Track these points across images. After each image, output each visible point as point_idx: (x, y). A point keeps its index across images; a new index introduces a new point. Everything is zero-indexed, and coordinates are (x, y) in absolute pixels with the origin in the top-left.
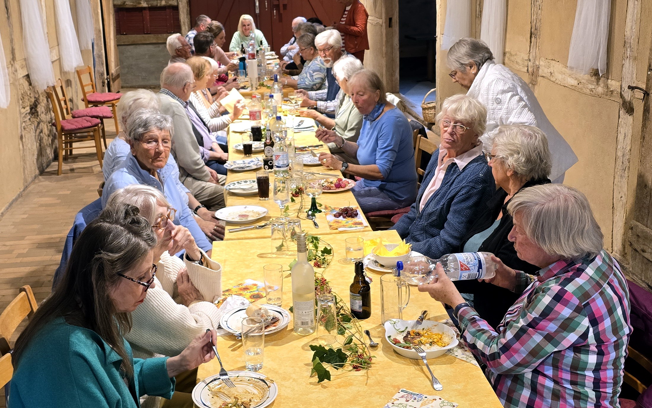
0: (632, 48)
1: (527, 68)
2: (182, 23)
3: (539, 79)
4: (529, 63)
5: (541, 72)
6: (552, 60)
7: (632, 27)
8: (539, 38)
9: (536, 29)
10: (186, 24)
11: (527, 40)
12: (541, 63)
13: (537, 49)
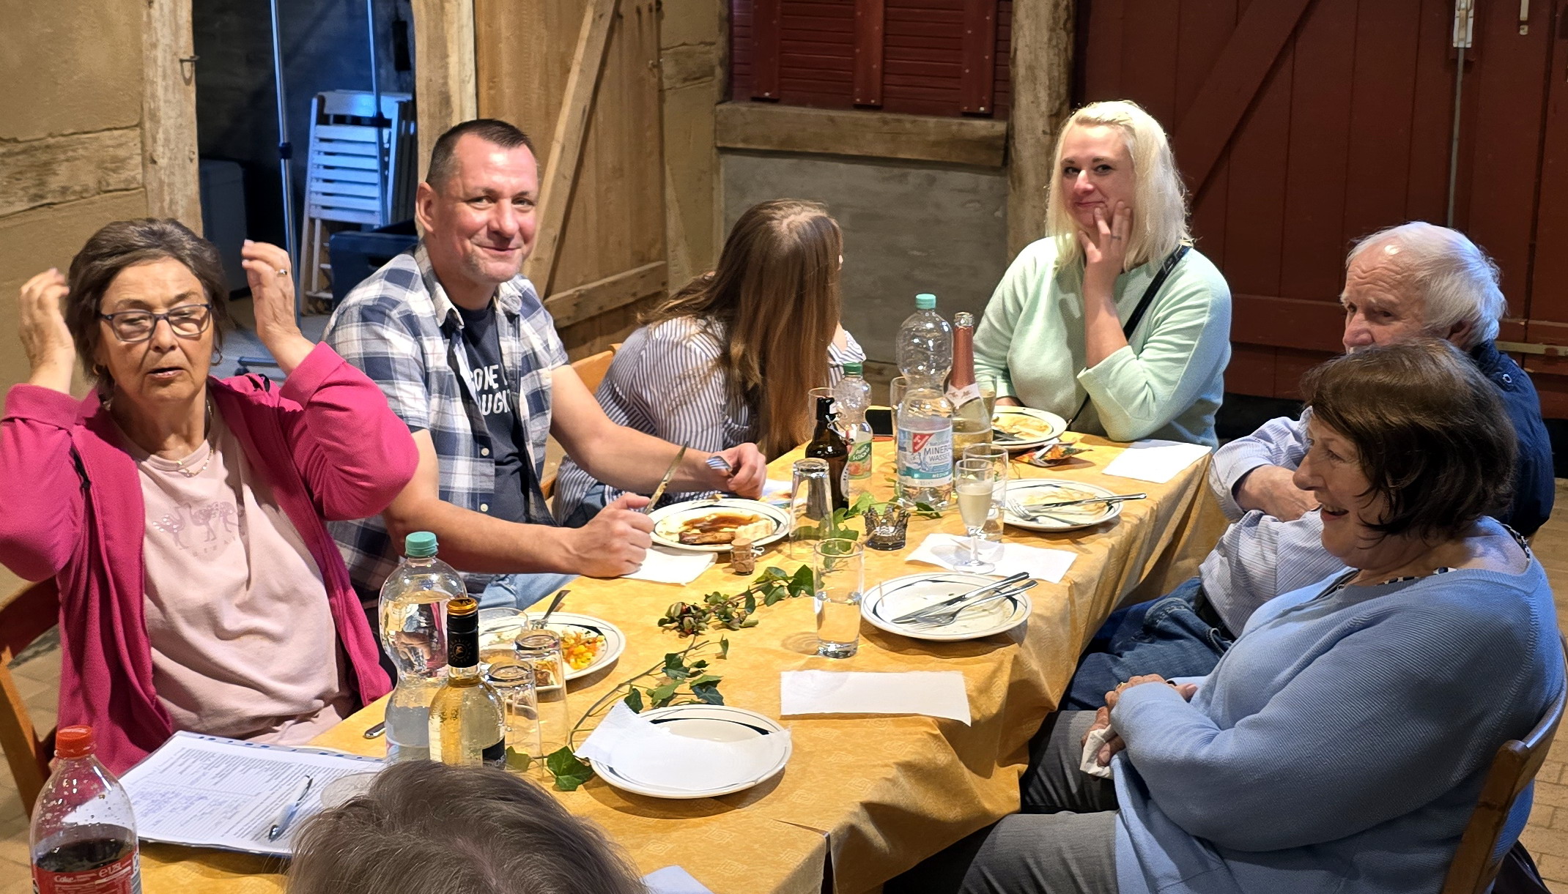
2: (1021, 71)
10: (1043, 77)
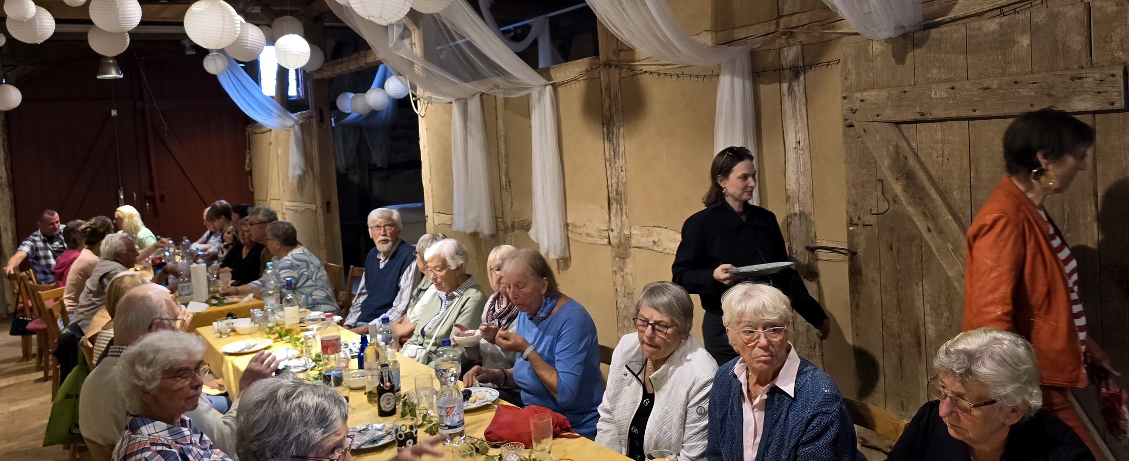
0: (803, 203)
1: (608, 240)
3: (633, 251)
4: (611, 234)
5: (634, 242)
6: (654, 227)
7: (798, 180)
8: (626, 204)
9: (617, 194)
11: (603, 208)
12: (634, 232)
13: (624, 216)
